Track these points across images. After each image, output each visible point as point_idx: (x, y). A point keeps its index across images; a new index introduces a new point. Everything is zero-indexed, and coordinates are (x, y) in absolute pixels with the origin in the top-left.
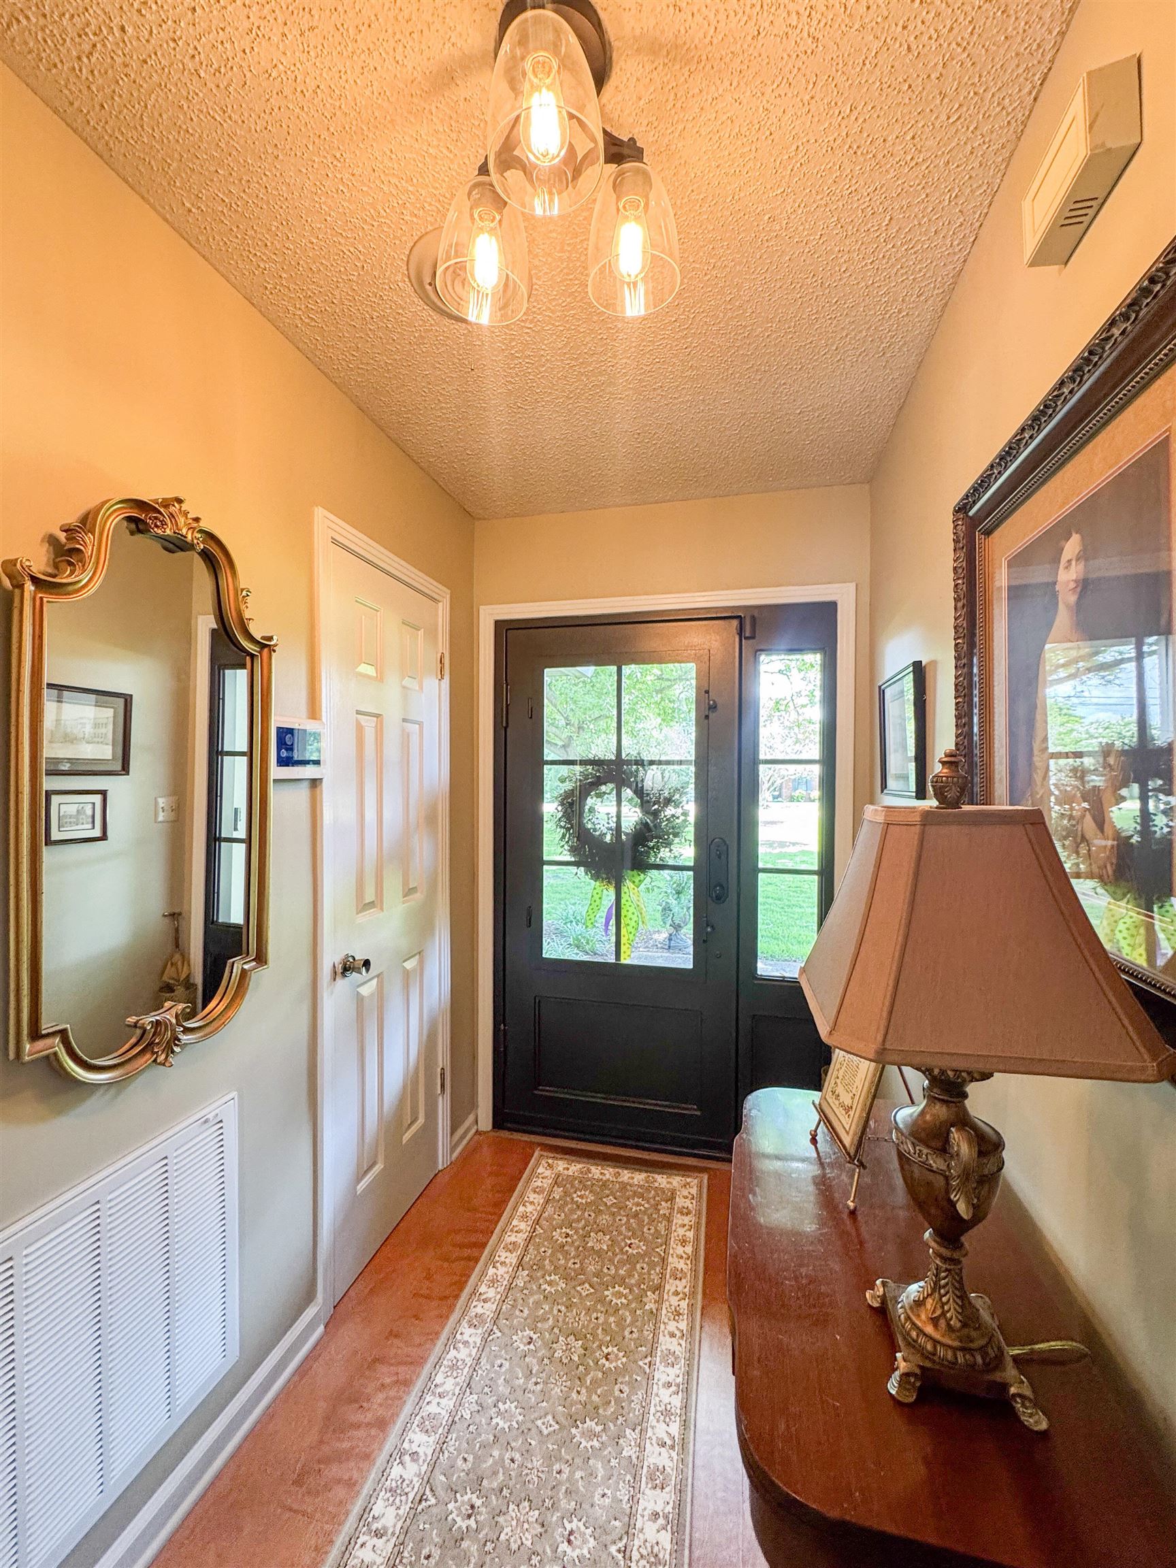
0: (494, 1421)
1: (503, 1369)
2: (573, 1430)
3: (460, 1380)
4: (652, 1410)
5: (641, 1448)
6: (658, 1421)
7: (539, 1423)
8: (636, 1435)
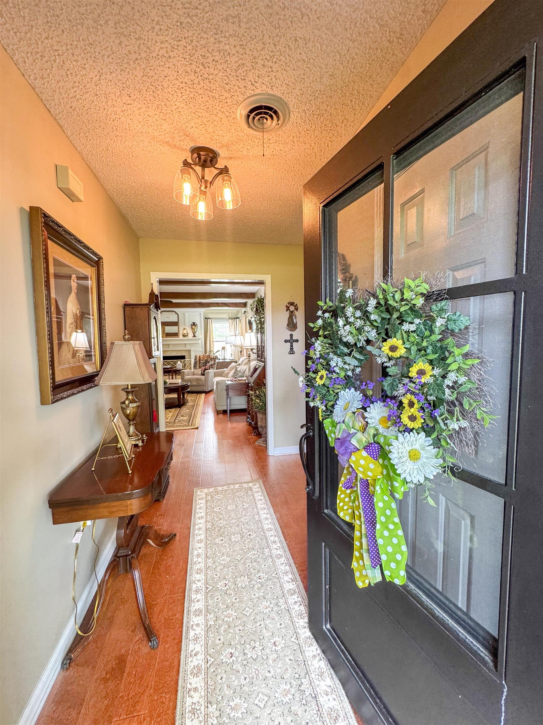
0: (269, 603)
1: (279, 624)
2: (236, 614)
3: (293, 611)
4: (203, 638)
5: (207, 621)
6: (200, 633)
7: (251, 610)
8: (209, 623)
